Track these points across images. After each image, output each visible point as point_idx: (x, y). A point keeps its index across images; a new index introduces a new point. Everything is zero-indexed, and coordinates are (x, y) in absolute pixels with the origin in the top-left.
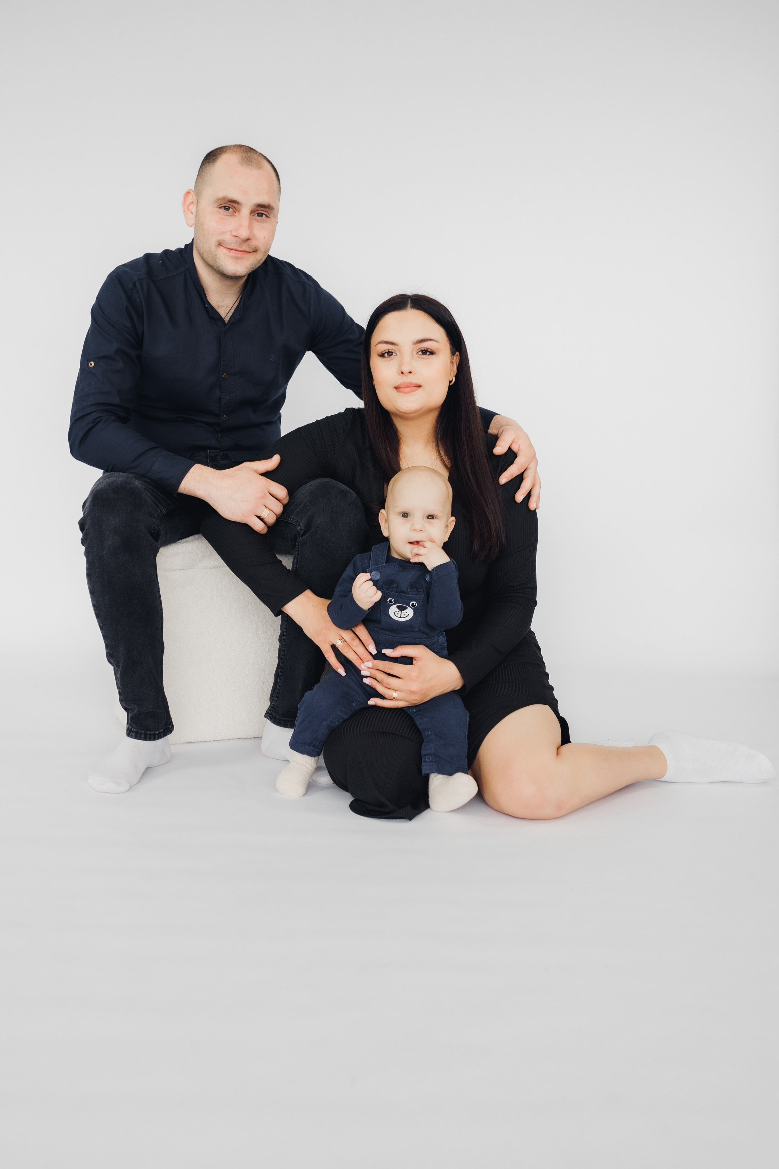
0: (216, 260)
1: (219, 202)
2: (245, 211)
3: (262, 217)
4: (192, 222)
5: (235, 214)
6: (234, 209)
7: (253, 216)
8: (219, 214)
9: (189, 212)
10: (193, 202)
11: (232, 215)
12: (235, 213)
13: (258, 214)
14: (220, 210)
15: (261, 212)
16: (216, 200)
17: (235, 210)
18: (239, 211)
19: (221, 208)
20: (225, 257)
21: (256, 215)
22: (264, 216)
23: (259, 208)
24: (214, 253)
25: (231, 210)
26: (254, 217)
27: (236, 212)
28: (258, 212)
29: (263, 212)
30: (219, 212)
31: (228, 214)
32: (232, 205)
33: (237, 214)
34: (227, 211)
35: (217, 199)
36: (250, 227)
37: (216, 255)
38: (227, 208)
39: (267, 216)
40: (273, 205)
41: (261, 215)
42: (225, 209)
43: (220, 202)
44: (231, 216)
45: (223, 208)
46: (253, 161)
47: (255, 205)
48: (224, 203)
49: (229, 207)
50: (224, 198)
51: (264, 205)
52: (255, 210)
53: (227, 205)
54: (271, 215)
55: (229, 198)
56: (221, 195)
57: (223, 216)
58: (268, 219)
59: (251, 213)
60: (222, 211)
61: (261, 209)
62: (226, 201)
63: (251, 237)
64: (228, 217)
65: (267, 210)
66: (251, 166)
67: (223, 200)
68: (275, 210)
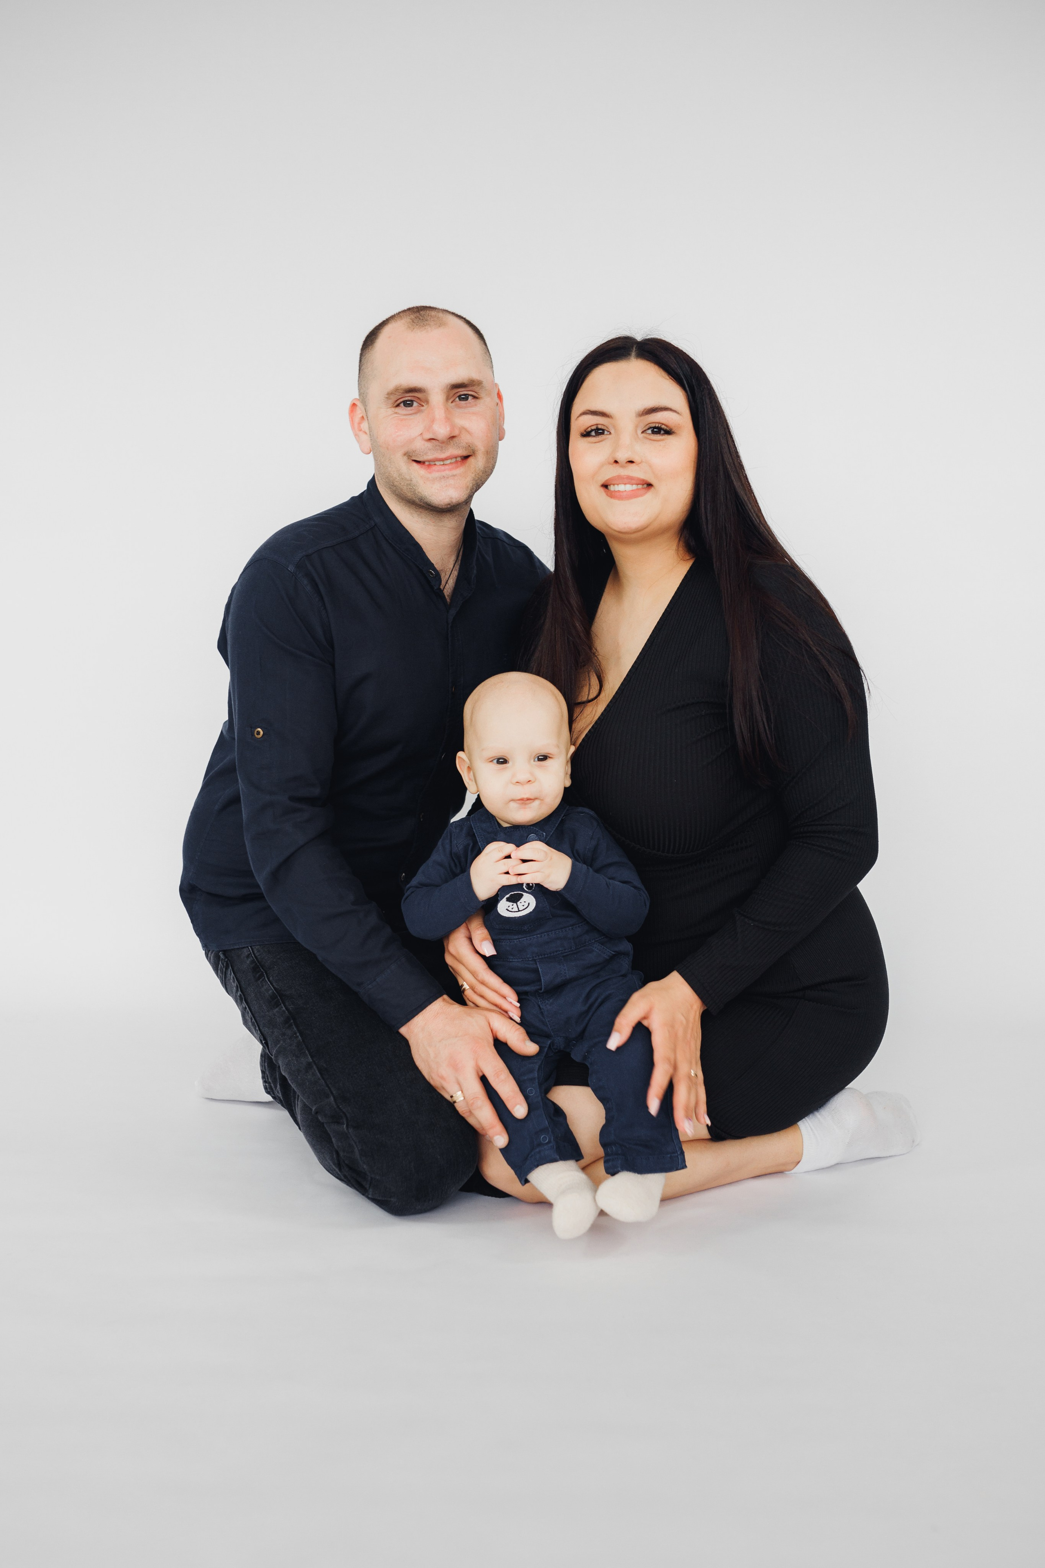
1: (392, 397)
2: (437, 398)
5: (422, 408)
6: (419, 401)
7: (452, 402)
8: (396, 415)
9: (360, 434)
10: (362, 417)
11: (419, 411)
12: (423, 406)
13: (459, 397)
14: (398, 410)
15: (462, 393)
16: (386, 396)
17: (421, 404)
18: (427, 402)
19: (398, 405)
20: (425, 483)
21: (457, 399)
22: (470, 398)
23: (456, 389)
25: (415, 404)
26: (454, 404)
27: (423, 404)
28: (458, 394)
29: (466, 393)
30: (396, 413)
31: (413, 412)
32: (414, 396)
33: (425, 406)
34: (409, 408)
35: (388, 394)
36: (448, 419)
37: (412, 480)
38: (408, 404)
39: (475, 397)
40: (475, 376)
41: (464, 398)
42: (405, 405)
43: (394, 398)
44: (416, 413)
45: (402, 405)
46: (429, 319)
47: (449, 386)
48: (401, 397)
49: (412, 401)
50: (397, 390)
51: (464, 383)
52: (451, 395)
53: (406, 399)
54: (482, 394)
55: (408, 387)
56: (391, 386)
57: (404, 417)
58: (478, 401)
59: (447, 399)
60: (402, 410)
61: (460, 390)
62: (403, 393)
63: (456, 433)
64: (412, 417)
65: (471, 388)
66: (426, 327)
67: (397, 394)
68: (485, 383)
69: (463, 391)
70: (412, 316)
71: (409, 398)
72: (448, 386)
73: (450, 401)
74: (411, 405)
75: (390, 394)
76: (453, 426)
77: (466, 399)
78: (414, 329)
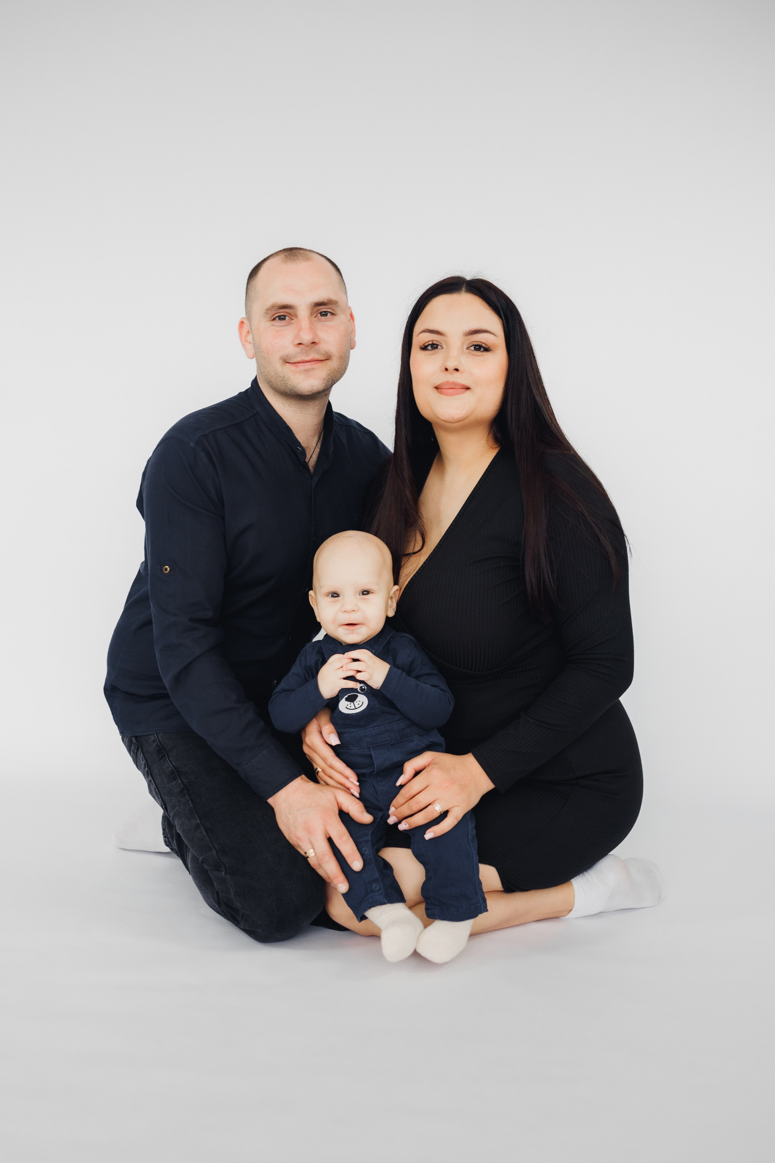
0: (286, 382)
1: (269, 312)
2: (303, 313)
4: (252, 351)
5: (292, 321)
6: (290, 316)
7: (315, 317)
8: (273, 327)
9: (247, 345)
10: (249, 333)
11: (290, 324)
12: (293, 320)
13: (321, 313)
14: (274, 323)
16: (265, 312)
17: (291, 318)
18: (296, 316)
19: (274, 319)
20: (294, 375)
21: (319, 315)
22: (329, 314)
23: (318, 308)
24: (282, 375)
25: (287, 318)
26: (316, 319)
27: (293, 318)
28: (320, 311)
29: (325, 310)
30: (273, 325)
31: (285, 324)
32: (287, 312)
33: (295, 320)
34: (283, 321)
36: (312, 329)
37: (285, 377)
38: (282, 318)
39: (332, 314)
40: (333, 297)
41: (324, 314)
42: (280, 319)
43: (271, 313)
44: (288, 325)
45: (277, 319)
46: (299, 255)
47: (313, 305)
48: (276, 312)
49: (285, 316)
50: (273, 306)
51: (324, 302)
52: (315, 311)
53: (281, 314)
54: (338, 311)
55: (281, 304)
56: (269, 304)
57: (279, 328)
58: (335, 317)
59: (312, 314)
60: (278, 323)
61: (321, 308)
62: (278, 309)
63: (316, 340)
64: (284, 328)
65: (329, 306)
66: (296, 261)
67: (273, 309)
68: (340, 303)
69: (323, 309)
70: (286, 254)
71: (283, 313)
72: (311, 304)
73: (314, 316)
74: (284, 319)
75: (268, 310)
76: (315, 335)
77: (326, 315)
78: (287, 262)
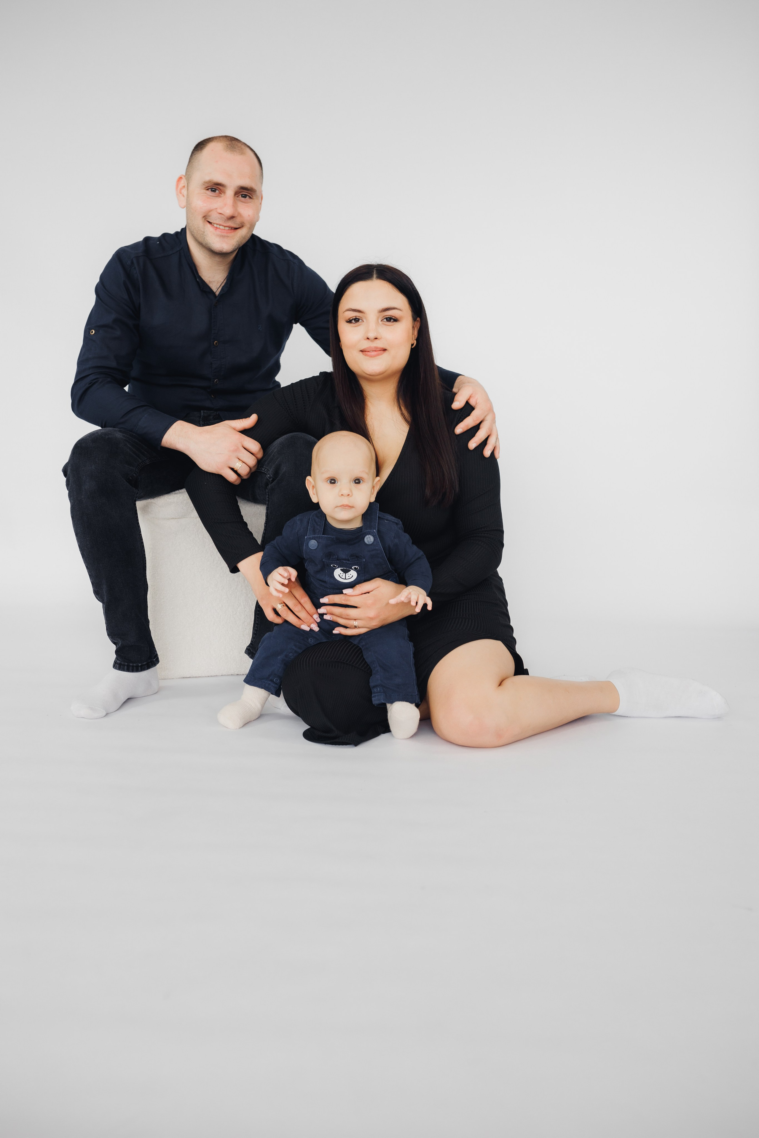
0: (204, 237)
2: (230, 192)
3: (246, 197)
4: (184, 203)
5: (221, 195)
6: (220, 191)
7: (237, 197)
8: (206, 195)
9: (181, 195)
10: (184, 186)
11: (218, 196)
13: (242, 195)
14: (207, 192)
15: (244, 193)
16: (203, 183)
18: (224, 193)
19: (208, 190)
20: (212, 235)
21: (240, 196)
22: (247, 197)
23: (242, 190)
25: (217, 191)
27: (222, 193)
28: (242, 193)
29: (246, 193)
30: (206, 193)
31: (215, 195)
32: (218, 188)
33: (222, 195)
34: (214, 193)
35: (204, 182)
36: (235, 205)
37: (204, 233)
38: (213, 190)
39: (250, 198)
40: (255, 187)
41: (245, 196)
42: (212, 191)
43: (206, 185)
45: (210, 190)
46: (236, 148)
48: (210, 185)
49: (216, 189)
50: (209, 181)
51: (247, 188)
52: (238, 192)
53: (214, 187)
54: (254, 196)
55: (216, 181)
56: (206, 177)
57: (210, 197)
58: (251, 201)
59: (236, 194)
60: (209, 193)
61: (244, 191)
62: (212, 183)
63: (235, 215)
64: (214, 198)
65: (249, 192)
66: (234, 152)
67: (209, 183)
68: (256, 191)
70: (227, 142)
71: (215, 188)
72: (238, 187)
74: (215, 191)
75: (206, 182)
76: (235, 211)
78: (227, 151)
